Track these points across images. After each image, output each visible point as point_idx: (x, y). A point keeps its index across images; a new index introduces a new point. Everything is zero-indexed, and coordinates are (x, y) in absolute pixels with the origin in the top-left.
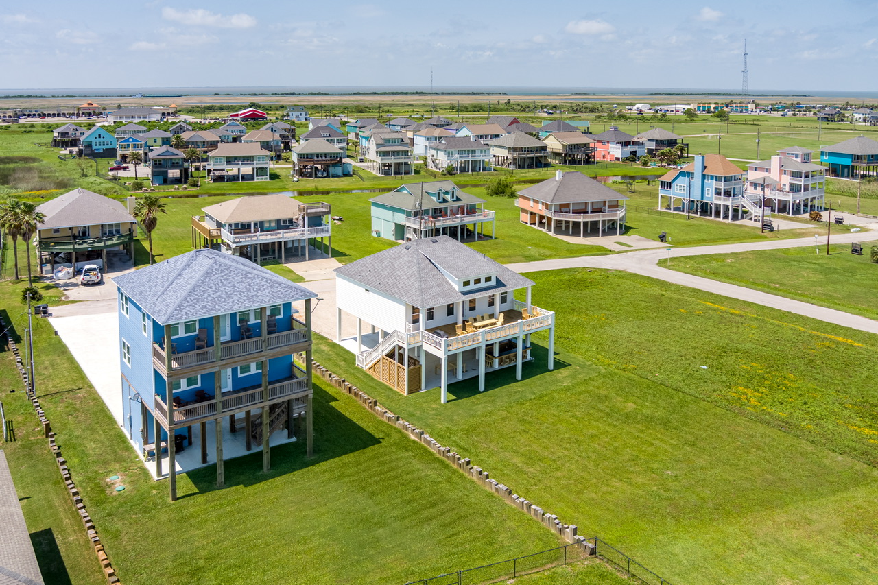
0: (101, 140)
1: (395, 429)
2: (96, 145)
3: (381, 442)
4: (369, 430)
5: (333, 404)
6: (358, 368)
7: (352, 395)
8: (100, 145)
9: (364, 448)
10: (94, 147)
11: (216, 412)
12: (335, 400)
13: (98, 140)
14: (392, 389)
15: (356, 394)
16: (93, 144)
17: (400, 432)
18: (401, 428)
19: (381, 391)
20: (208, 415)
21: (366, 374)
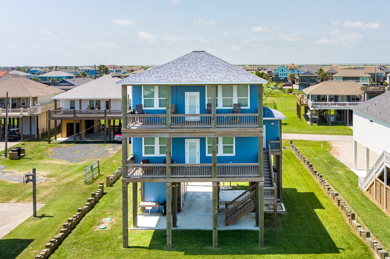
0: (283, 72)
1: (363, 244)
2: (280, 75)
3: (338, 252)
4: (334, 239)
5: (317, 211)
6: (359, 190)
7: (340, 208)
8: (282, 75)
9: (318, 253)
10: (279, 76)
11: (165, 176)
12: (321, 207)
13: (282, 73)
14: (380, 210)
15: (342, 207)
16: (279, 75)
17: (366, 249)
18: (369, 245)
19: (369, 209)
20: (157, 176)
21: (363, 195)
